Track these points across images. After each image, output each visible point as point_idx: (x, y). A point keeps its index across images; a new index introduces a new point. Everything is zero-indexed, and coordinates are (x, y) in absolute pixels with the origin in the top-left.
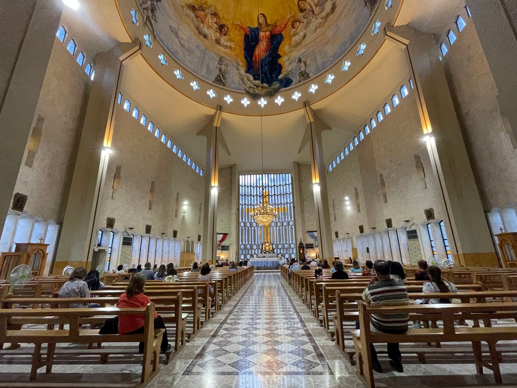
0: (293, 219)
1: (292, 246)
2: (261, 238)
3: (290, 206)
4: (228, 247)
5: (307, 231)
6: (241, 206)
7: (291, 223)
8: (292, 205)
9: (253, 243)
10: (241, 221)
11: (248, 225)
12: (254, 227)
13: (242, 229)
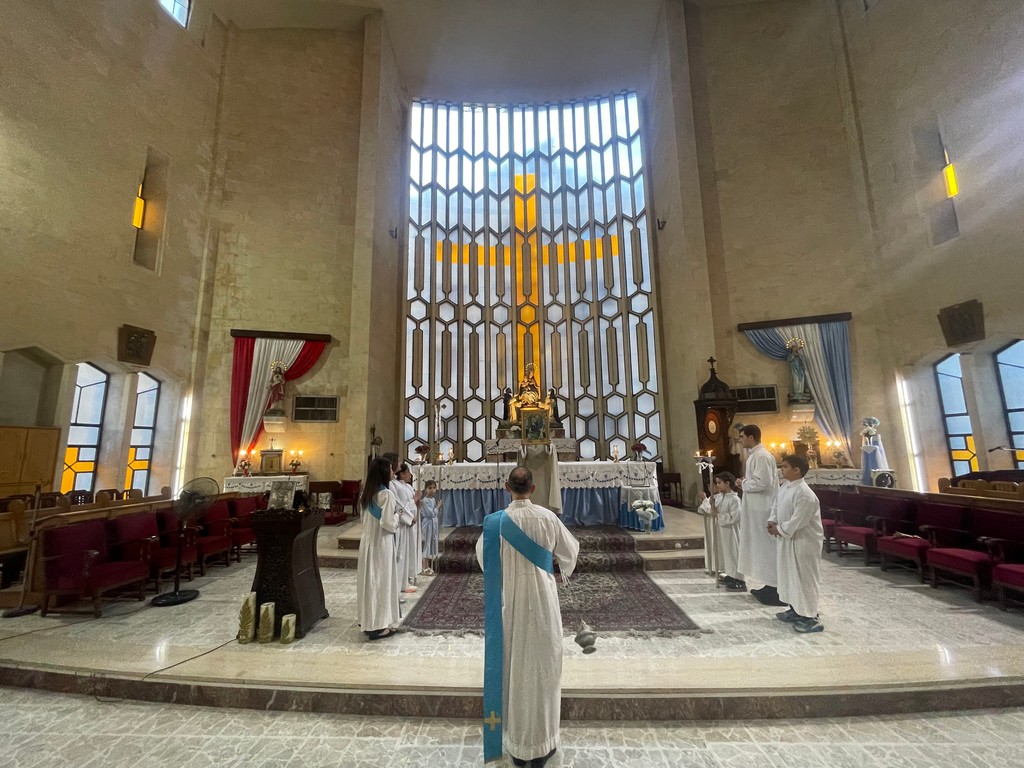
0: (647, 286)
1: (645, 405)
2: (501, 372)
3: (636, 234)
4: (332, 402)
5: (736, 322)
6: (412, 232)
7: (640, 304)
8: (643, 224)
9: (468, 393)
10: (411, 293)
11: (447, 313)
12: (474, 326)
13: (418, 333)
